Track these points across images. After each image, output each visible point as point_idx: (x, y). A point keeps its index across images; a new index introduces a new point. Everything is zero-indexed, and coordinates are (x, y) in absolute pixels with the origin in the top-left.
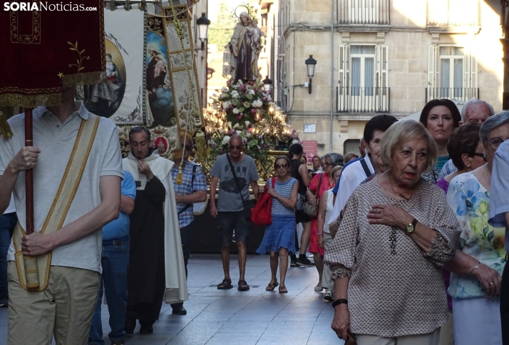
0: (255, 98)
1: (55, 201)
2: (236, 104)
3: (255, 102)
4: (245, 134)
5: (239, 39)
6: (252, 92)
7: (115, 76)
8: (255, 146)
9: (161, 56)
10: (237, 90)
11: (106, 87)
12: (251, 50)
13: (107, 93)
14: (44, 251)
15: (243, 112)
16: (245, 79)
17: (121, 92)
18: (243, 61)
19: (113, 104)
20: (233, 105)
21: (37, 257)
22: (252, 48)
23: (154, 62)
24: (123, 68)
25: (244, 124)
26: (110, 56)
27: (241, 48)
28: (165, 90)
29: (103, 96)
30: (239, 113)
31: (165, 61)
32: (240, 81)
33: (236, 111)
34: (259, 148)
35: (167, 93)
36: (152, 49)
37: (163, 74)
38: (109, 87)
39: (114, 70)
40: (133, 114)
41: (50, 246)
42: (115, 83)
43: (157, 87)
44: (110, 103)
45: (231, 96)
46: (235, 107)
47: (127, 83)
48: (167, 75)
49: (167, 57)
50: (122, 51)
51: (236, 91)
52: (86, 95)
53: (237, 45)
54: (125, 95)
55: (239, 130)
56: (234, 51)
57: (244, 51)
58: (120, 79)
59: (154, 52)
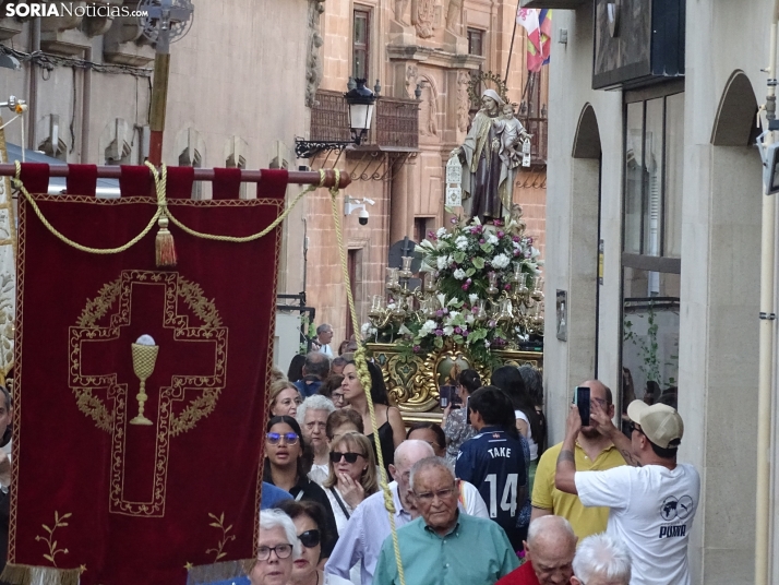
0: (498, 250)
2: (459, 262)
3: (496, 258)
4: (466, 317)
5: (478, 140)
6: (494, 239)
8: (480, 341)
10: (467, 235)
12: (500, 161)
15: (473, 277)
16: (486, 214)
18: (483, 182)
20: (454, 263)
22: (502, 157)
25: (468, 300)
27: (482, 158)
30: (466, 279)
32: (476, 218)
33: (458, 274)
34: (488, 344)
45: (455, 245)
46: (459, 266)
51: (464, 237)
53: (475, 152)
55: (456, 309)
56: (470, 162)
57: (486, 164)
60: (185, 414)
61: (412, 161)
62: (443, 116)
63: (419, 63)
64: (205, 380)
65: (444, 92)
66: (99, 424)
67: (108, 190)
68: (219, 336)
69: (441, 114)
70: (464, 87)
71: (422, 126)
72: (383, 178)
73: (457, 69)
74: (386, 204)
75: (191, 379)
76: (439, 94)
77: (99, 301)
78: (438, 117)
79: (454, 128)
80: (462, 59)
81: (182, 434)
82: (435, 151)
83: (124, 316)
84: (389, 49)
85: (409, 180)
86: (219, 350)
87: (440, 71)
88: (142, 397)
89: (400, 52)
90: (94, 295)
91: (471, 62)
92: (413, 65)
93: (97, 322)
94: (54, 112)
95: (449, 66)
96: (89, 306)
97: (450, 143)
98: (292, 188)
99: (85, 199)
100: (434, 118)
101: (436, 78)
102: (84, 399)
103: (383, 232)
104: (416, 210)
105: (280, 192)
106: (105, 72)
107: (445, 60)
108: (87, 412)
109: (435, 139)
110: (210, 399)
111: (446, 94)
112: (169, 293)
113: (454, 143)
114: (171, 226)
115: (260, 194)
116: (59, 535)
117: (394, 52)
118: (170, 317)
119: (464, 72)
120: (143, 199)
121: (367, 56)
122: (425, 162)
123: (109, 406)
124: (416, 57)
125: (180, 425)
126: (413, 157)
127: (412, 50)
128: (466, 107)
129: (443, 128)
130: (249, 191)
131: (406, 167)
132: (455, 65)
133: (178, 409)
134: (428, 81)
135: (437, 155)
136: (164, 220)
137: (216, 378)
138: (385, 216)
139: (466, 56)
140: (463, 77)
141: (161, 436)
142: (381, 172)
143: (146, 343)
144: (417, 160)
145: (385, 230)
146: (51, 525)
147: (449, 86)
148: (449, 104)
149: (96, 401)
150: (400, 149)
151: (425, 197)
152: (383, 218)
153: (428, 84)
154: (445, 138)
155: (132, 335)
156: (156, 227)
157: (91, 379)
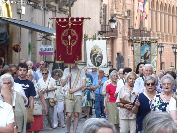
1: (74, 83)
7: (100, 56)
9: (149, 51)
11: (98, 59)
13: (99, 60)
14: (72, 92)
17: (102, 60)
19: (100, 63)
21: (71, 93)
23: (147, 53)
24: (102, 54)
26: (99, 51)
28: (149, 60)
29: (98, 61)
31: (150, 53)
35: (149, 61)
36: (147, 49)
37: (149, 56)
38: (99, 59)
39: (100, 55)
40: (105, 65)
41: (74, 91)
42: (100, 58)
43: (147, 59)
44: (99, 63)
47: (103, 58)
48: (149, 57)
49: (150, 52)
50: (101, 50)
52: (94, 61)
54: (103, 61)
58: (101, 57)
59: (147, 50)
60: (73, 44)
61: (116, 40)
62: (122, 30)
63: (117, 18)
64: (75, 40)
65: (122, 24)
66: (65, 45)
67: (65, 20)
68: (77, 35)
69: (122, 29)
70: (127, 23)
71: (118, 32)
72: (110, 44)
73: (125, 19)
74: (111, 50)
75: (74, 40)
76: (121, 25)
77: (64, 32)
78: (121, 30)
79: (125, 32)
80: (126, 17)
81: (73, 46)
82: (121, 38)
83: (67, 34)
84: (111, 15)
85: (116, 44)
86: (77, 37)
87: (121, 20)
88: (70, 42)
89: (113, 15)
90: (63, 31)
91: (128, 17)
92: (116, 18)
93: (64, 34)
94: (49, 21)
95: (124, 18)
96: (63, 32)
97: (124, 36)
98: (84, 19)
99: (63, 21)
100: (120, 30)
101: (121, 21)
102: (63, 42)
103: (110, 56)
104: (117, 51)
105: (83, 20)
106: (59, 13)
107: (123, 17)
108: (63, 44)
109: (121, 35)
110: (76, 42)
111: (123, 25)
112: (71, 31)
113: (125, 36)
114: (71, 24)
115: (81, 20)
116: (61, 57)
117: (112, 15)
118: (72, 33)
119: (127, 20)
120: (68, 21)
121: (106, 16)
122: (119, 40)
123: (66, 43)
124: (117, 16)
125: (73, 45)
126: (116, 39)
127: (116, 15)
128: (127, 28)
129: (122, 32)
130: (80, 20)
131: (115, 41)
132: (125, 18)
133: (73, 43)
134: (119, 22)
135: (121, 39)
136: (70, 23)
137: (76, 40)
138: (111, 52)
139: (127, 16)
140: (127, 21)
141: (71, 46)
142: (109, 42)
143: (69, 36)
144: (117, 40)
145: (111, 55)
146: (60, 56)
147: (124, 23)
148: (124, 27)
149: (64, 43)
150: (114, 37)
151: (119, 48)
152: (110, 53)
153: (119, 23)
154: (123, 35)
155: (68, 36)
156: (69, 24)
157: (63, 40)
